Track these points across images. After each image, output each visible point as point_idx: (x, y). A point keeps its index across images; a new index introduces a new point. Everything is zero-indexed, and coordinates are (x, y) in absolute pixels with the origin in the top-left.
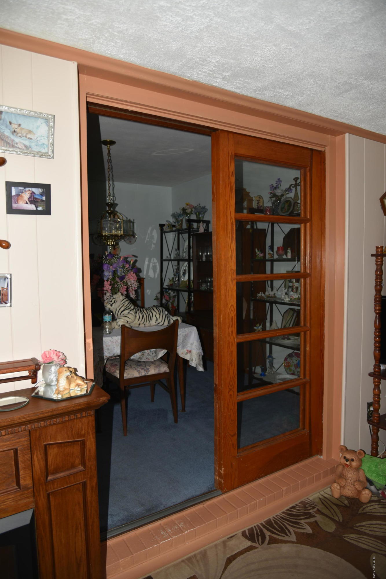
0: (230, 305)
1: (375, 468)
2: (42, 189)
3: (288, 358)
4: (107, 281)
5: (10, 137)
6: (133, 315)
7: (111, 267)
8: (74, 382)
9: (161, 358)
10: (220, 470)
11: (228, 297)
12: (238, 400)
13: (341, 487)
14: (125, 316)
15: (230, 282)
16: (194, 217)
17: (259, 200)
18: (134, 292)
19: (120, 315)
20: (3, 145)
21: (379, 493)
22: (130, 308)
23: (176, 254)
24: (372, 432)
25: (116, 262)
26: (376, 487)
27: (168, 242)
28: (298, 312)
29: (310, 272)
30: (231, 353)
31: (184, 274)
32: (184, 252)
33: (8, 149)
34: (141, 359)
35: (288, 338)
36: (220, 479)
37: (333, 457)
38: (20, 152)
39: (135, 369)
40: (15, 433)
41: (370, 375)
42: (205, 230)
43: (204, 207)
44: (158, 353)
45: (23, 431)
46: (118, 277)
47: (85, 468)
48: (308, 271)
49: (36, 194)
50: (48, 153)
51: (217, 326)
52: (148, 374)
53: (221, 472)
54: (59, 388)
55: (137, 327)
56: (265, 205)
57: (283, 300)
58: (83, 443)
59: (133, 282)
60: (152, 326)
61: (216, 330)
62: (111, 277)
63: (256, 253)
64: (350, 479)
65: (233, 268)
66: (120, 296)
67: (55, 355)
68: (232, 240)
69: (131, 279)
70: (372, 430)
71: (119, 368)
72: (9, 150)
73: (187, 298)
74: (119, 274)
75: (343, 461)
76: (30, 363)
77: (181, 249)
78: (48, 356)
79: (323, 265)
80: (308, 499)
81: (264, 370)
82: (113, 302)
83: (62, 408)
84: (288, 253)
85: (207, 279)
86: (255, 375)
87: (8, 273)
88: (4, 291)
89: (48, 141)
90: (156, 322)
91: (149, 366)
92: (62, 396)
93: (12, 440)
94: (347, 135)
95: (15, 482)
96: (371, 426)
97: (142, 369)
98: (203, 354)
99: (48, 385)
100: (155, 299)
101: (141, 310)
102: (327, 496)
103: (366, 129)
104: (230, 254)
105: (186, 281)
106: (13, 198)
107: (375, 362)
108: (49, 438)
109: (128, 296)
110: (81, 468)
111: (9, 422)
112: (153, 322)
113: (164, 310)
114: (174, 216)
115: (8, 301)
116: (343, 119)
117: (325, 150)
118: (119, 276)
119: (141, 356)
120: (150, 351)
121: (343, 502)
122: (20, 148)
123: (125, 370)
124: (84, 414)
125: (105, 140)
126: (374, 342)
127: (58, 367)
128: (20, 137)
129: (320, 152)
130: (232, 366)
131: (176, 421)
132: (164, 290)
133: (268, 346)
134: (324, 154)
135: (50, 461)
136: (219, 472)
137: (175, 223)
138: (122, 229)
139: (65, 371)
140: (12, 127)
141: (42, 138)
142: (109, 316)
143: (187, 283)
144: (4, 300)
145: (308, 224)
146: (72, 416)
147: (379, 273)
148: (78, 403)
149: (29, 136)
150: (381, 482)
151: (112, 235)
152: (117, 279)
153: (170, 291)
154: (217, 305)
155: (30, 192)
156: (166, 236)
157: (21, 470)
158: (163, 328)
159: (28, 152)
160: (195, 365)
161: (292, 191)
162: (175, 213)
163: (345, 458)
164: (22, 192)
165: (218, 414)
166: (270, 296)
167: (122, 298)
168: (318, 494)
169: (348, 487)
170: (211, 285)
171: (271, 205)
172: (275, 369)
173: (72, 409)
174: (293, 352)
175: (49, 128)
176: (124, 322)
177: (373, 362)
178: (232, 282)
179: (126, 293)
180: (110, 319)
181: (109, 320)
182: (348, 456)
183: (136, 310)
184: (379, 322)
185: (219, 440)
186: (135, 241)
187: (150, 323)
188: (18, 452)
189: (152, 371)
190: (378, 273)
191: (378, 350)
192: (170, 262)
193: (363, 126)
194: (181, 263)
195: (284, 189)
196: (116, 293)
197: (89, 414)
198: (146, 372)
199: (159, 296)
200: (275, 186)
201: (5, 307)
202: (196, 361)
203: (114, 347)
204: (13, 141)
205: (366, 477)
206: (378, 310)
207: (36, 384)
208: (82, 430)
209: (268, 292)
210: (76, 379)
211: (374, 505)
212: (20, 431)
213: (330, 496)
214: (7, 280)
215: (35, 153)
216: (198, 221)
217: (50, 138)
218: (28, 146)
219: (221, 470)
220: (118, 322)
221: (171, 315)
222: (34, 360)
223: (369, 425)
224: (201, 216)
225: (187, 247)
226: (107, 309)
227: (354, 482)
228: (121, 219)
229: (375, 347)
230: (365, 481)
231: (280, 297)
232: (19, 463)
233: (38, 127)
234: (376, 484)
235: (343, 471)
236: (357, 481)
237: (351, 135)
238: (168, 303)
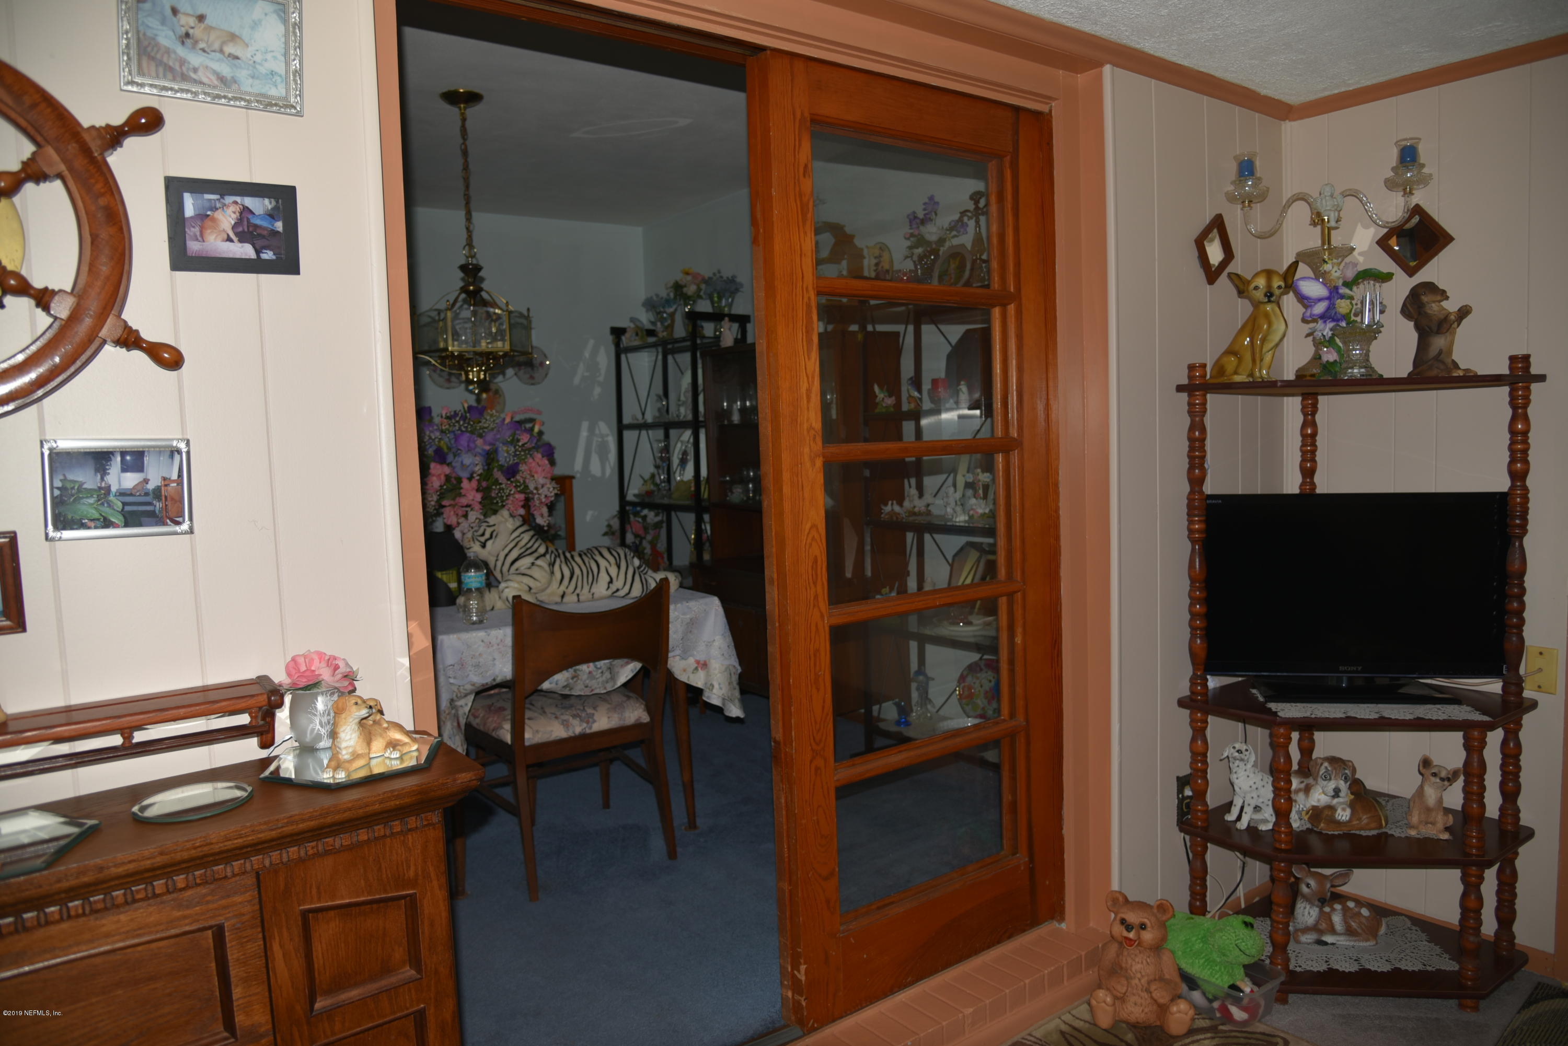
0: (808, 526)
1: (1201, 945)
2: (273, 200)
3: (967, 676)
4: (470, 479)
5: (175, 52)
6: (545, 571)
7: (479, 442)
8: (381, 735)
9: (625, 685)
10: (796, 972)
11: (801, 504)
12: (838, 780)
13: (1116, 998)
14: (524, 574)
15: (808, 464)
16: (704, 306)
17: (880, 256)
18: (545, 510)
19: (509, 571)
20: (154, 74)
21: (1212, 1007)
22: (536, 551)
23: (659, 410)
24: (1191, 855)
25: (492, 429)
26: (1204, 994)
27: (635, 378)
28: (992, 549)
29: (1018, 435)
30: (815, 656)
31: (683, 462)
32: (680, 403)
33: (169, 86)
34: (571, 689)
35: (965, 621)
36: (797, 997)
37: (1091, 925)
38: (205, 94)
39: (556, 718)
40: (216, 880)
41: (1182, 703)
42: (736, 340)
43: (734, 277)
44: (618, 672)
45: (238, 875)
46: (501, 468)
47: (419, 971)
48: (1014, 433)
49: (257, 213)
50: (286, 98)
51: (776, 583)
52: (591, 728)
53: (799, 976)
54: (338, 753)
55: (556, 603)
56: (896, 267)
57: (951, 520)
58: (412, 904)
59: (541, 481)
60: (598, 600)
61: (772, 594)
62: (479, 469)
63: (877, 396)
64: (1139, 975)
65: (814, 425)
66: (506, 520)
67: (323, 664)
68: (809, 351)
69: (536, 472)
70: (1190, 847)
71: (509, 717)
72: (171, 89)
73: (694, 528)
74: (502, 461)
75: (1119, 930)
76: (254, 690)
77: (672, 395)
78: (303, 668)
79: (1053, 416)
80: (1030, 1035)
81: (904, 711)
82: (487, 535)
83: (350, 805)
84: (961, 393)
85: (745, 473)
86: (882, 725)
87: (180, 437)
88: (169, 488)
89: (287, 64)
90: (609, 587)
91: (595, 708)
92: (348, 776)
93: (208, 902)
94: (1107, 69)
95: (221, 1021)
96: (1187, 837)
97: (574, 716)
98: (739, 670)
99: (306, 750)
100: (605, 534)
101: (566, 558)
102: (1079, 1024)
103: (1156, 54)
104: (804, 386)
105: (689, 481)
106: (187, 224)
107: (1195, 669)
108: (314, 891)
109: (528, 520)
110: (409, 972)
111: (195, 848)
112: (601, 589)
113: (630, 555)
114: (650, 304)
115: (183, 516)
116: (1096, 24)
117: (1051, 111)
118: (502, 466)
119: (571, 681)
120: (596, 667)
121: (1121, 1037)
122: (204, 84)
123: (527, 721)
124: (412, 822)
125: (452, 89)
126: (1189, 617)
127: (335, 697)
128: (204, 50)
129: (1037, 114)
130: (818, 690)
131: (672, 854)
132: (627, 508)
133: (913, 645)
134: (1049, 121)
135: (320, 955)
136: (794, 976)
137: (653, 323)
138: (507, 338)
139: (354, 707)
140: (179, 21)
141: (269, 56)
142: (478, 574)
143: (690, 487)
144: (171, 514)
145: (1011, 308)
146: (379, 829)
147: (1197, 433)
148: (392, 791)
149: (229, 49)
150: (1217, 979)
151: (481, 354)
152: (498, 475)
153: (645, 512)
154: (773, 527)
155: (237, 208)
156: (630, 361)
157: (237, 986)
158: (628, 602)
159: (230, 95)
160: (720, 700)
161: (968, 229)
162: (655, 298)
163: (1123, 921)
164: (214, 209)
165: (784, 820)
166: (916, 510)
167: (511, 524)
168: (1058, 1021)
169: (1133, 999)
170: (758, 490)
171: (913, 268)
172: (934, 706)
173: (377, 807)
174: (981, 659)
175: (287, 30)
176: (520, 590)
177: (1188, 670)
178: (813, 464)
179: (522, 511)
180: (480, 582)
181: (478, 585)
182: (1133, 917)
183: (553, 556)
184: (1199, 561)
185: (790, 891)
186: (546, 375)
187: (593, 590)
188: (227, 934)
189: (603, 721)
190: (1194, 433)
191: (1200, 638)
192: (644, 433)
193: (1148, 46)
194: (673, 432)
195: (946, 225)
196: (495, 512)
197: (425, 823)
198: (585, 725)
199: (616, 524)
200: (921, 215)
201: (176, 533)
202: (721, 688)
203: (494, 659)
204: (182, 62)
205: (1180, 969)
206: (1198, 531)
207: (272, 748)
208: (409, 867)
209: (911, 501)
210: (387, 728)
211: (1201, 1040)
212: (229, 874)
213: (1087, 1025)
214: (177, 457)
215: (248, 98)
216: (717, 317)
217: (292, 57)
218: (229, 78)
219: (799, 971)
220: (502, 592)
221: (649, 567)
222: (263, 680)
223: (1183, 834)
224: (724, 302)
225: (690, 389)
226: (470, 554)
227: (1149, 982)
228: (505, 308)
229: (1193, 628)
230: (1178, 979)
231: (942, 513)
232: (228, 967)
233: (255, 25)
234: (1205, 986)
235: (1121, 957)
236: (1155, 980)
237: (1118, 69)
238: (641, 542)
